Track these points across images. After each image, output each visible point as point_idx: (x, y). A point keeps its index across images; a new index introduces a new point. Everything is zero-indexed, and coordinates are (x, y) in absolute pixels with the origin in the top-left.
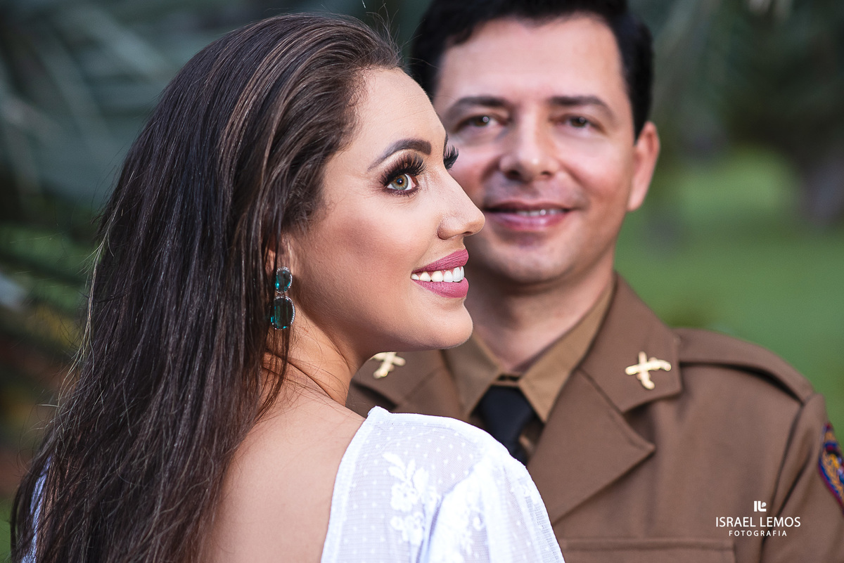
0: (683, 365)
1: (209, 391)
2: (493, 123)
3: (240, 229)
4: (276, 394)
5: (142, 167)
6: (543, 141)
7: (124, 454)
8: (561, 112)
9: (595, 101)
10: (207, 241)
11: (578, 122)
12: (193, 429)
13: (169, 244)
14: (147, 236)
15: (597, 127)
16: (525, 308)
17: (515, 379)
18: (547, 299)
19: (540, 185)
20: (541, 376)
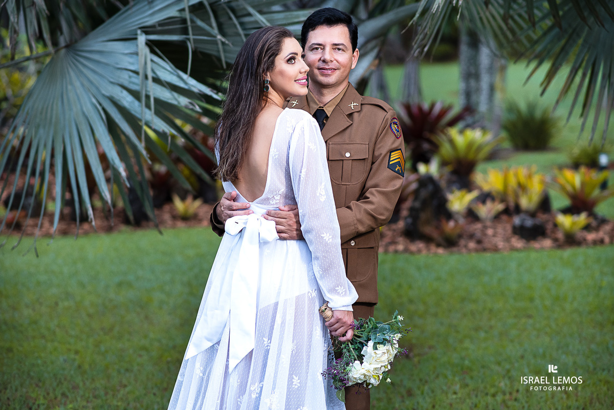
0: (362, 104)
1: (252, 104)
2: (320, 49)
3: (258, 70)
4: (265, 105)
5: (240, 58)
6: (330, 53)
7: (235, 116)
8: (335, 47)
9: (343, 44)
10: (252, 73)
11: (339, 49)
12: (248, 111)
13: (244, 73)
14: (240, 71)
15: (343, 50)
16: (325, 91)
17: (323, 107)
18: (331, 89)
19: (329, 64)
20: (328, 107)
